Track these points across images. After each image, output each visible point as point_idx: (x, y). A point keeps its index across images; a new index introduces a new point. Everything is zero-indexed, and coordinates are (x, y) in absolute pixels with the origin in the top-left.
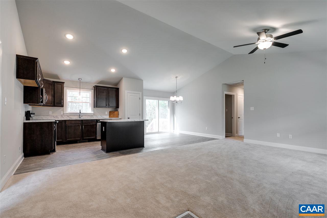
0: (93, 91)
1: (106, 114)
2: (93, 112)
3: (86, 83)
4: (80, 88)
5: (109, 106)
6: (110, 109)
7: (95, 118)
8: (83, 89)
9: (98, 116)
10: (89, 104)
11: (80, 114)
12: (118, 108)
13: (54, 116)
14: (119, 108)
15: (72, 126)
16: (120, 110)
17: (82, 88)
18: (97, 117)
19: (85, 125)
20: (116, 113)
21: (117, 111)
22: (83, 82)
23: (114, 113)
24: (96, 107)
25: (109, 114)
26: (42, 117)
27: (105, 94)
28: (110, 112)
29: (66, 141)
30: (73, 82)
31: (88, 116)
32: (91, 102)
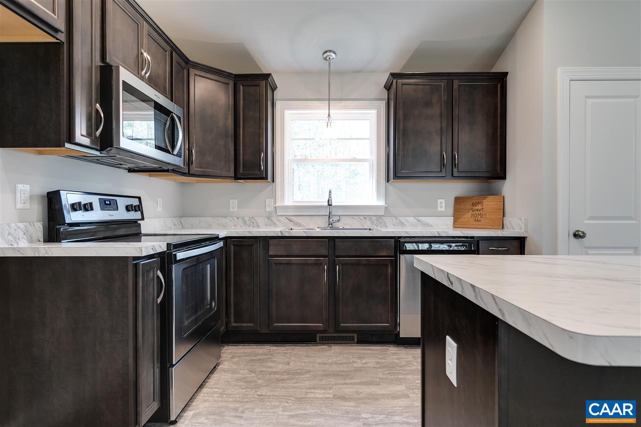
0: (383, 105)
1: (439, 209)
2: (382, 203)
3: (357, 72)
4: (329, 100)
5: (455, 170)
6: (459, 188)
7: (389, 229)
8: (343, 103)
9: (402, 219)
10: (367, 164)
11: (330, 210)
12: (501, 182)
13: (243, 219)
14: (504, 177)
15: (289, 264)
16: (508, 187)
17: (342, 100)
18: (402, 224)
19: (346, 264)
20: (489, 203)
21: (495, 193)
22: (341, 73)
23: (479, 207)
24: (396, 177)
25: (451, 211)
26: (209, 219)
27: (436, 110)
28: (458, 200)
29: (268, 332)
30: (304, 74)
31: (365, 217)
32: (374, 158)
